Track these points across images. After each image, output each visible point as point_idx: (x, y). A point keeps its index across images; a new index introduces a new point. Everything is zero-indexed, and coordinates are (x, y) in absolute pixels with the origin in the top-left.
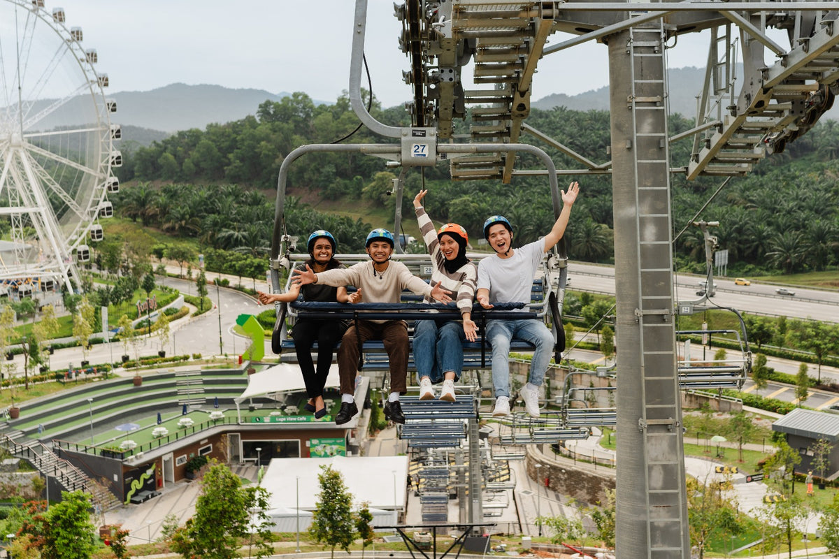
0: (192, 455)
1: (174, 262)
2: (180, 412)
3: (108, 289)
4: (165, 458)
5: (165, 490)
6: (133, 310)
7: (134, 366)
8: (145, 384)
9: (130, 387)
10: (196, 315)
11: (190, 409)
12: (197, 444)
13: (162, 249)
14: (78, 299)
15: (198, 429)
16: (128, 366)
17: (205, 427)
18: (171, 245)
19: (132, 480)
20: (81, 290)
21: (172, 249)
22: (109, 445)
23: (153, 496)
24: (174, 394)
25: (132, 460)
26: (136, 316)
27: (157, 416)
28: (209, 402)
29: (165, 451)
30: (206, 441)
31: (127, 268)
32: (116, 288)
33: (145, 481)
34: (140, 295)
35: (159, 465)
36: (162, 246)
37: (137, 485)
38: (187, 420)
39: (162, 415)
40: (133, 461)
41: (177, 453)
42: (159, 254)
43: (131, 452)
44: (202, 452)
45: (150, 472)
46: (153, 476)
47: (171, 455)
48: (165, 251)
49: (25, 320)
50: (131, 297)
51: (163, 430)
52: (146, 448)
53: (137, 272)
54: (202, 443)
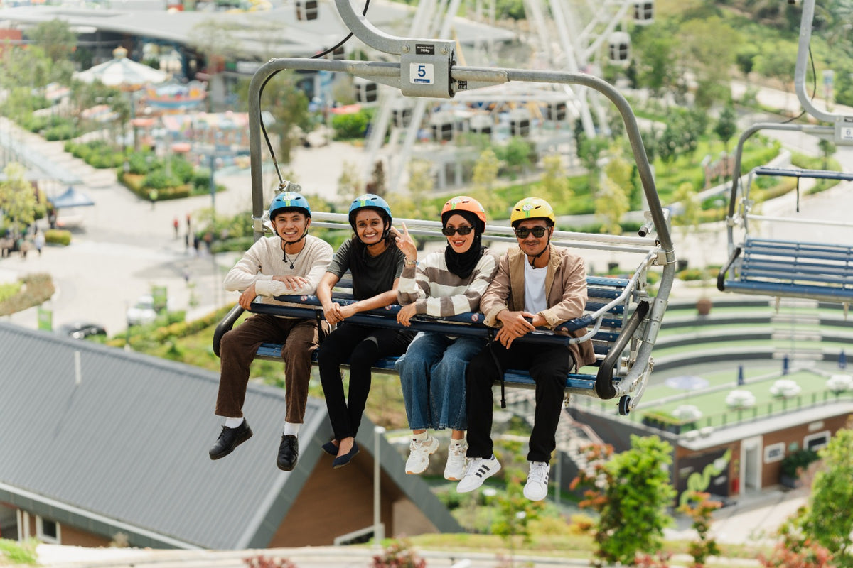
0: (794, 447)
1: (774, 81)
2: (777, 369)
3: (654, 133)
4: (746, 445)
5: (742, 498)
6: (697, 174)
7: (697, 278)
8: (715, 314)
9: (691, 315)
10: (813, 192)
11: (794, 366)
12: (803, 429)
13: (752, 56)
14: (601, 146)
15: (806, 402)
16: (688, 278)
17: (820, 400)
18: (769, 47)
19: (691, 473)
20: (606, 131)
21: (771, 57)
22: (657, 409)
23: (724, 506)
24: (766, 337)
25: (692, 439)
26: (701, 186)
27: (735, 373)
28: (828, 358)
29: (749, 432)
30: (820, 425)
31: (684, 89)
32: (669, 130)
33: (713, 478)
34: (710, 147)
35: (736, 454)
36: (752, 49)
37: (698, 482)
38: (789, 385)
39: (746, 372)
40: (696, 442)
41: (769, 438)
42: (746, 65)
43: (692, 426)
44: (812, 443)
45: (720, 465)
46: (725, 472)
47: (759, 441)
48: (758, 62)
49: (513, 178)
50: (693, 149)
51: (746, 396)
52: (718, 422)
53: (704, 98)
54: (812, 427)
